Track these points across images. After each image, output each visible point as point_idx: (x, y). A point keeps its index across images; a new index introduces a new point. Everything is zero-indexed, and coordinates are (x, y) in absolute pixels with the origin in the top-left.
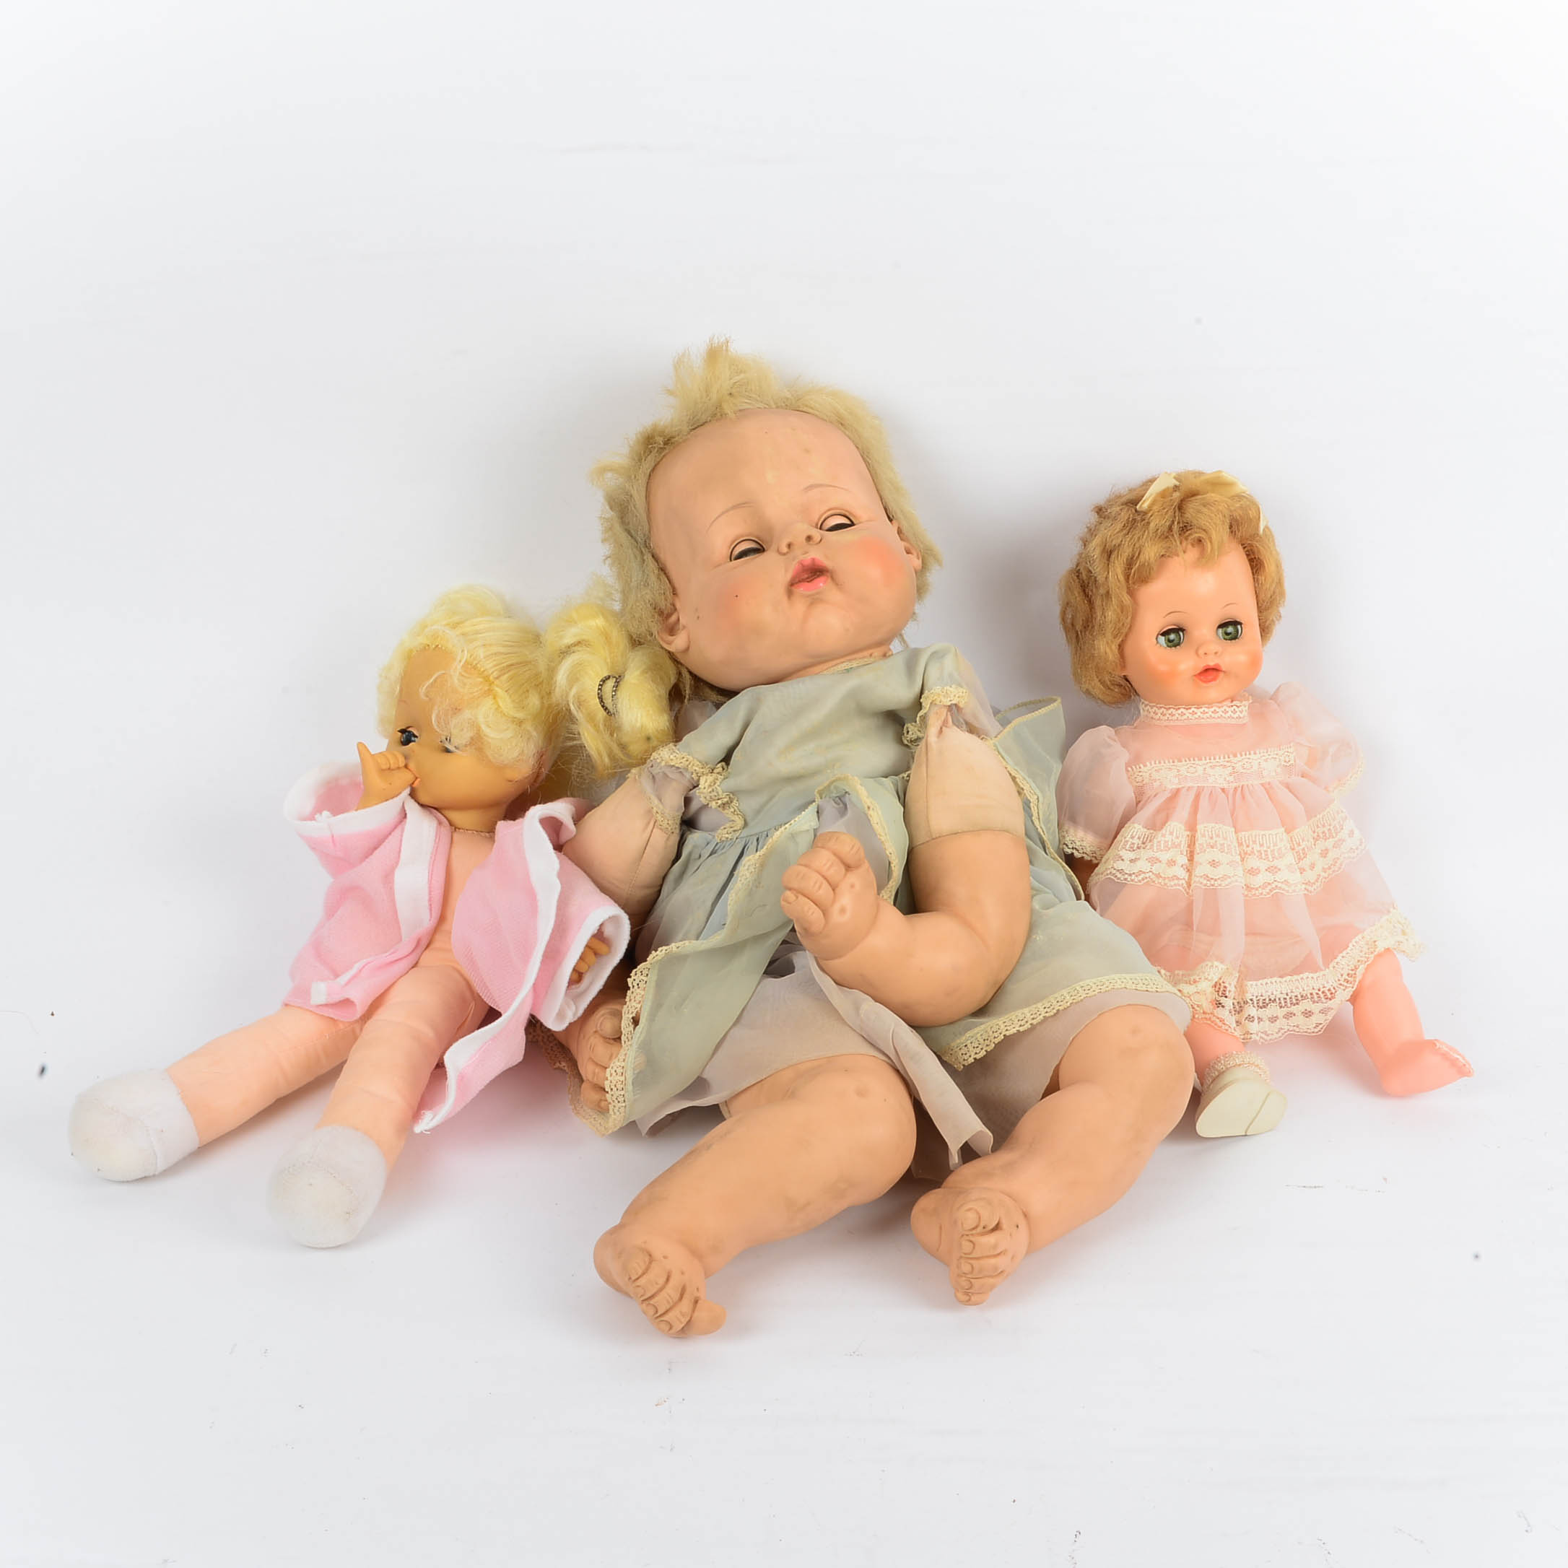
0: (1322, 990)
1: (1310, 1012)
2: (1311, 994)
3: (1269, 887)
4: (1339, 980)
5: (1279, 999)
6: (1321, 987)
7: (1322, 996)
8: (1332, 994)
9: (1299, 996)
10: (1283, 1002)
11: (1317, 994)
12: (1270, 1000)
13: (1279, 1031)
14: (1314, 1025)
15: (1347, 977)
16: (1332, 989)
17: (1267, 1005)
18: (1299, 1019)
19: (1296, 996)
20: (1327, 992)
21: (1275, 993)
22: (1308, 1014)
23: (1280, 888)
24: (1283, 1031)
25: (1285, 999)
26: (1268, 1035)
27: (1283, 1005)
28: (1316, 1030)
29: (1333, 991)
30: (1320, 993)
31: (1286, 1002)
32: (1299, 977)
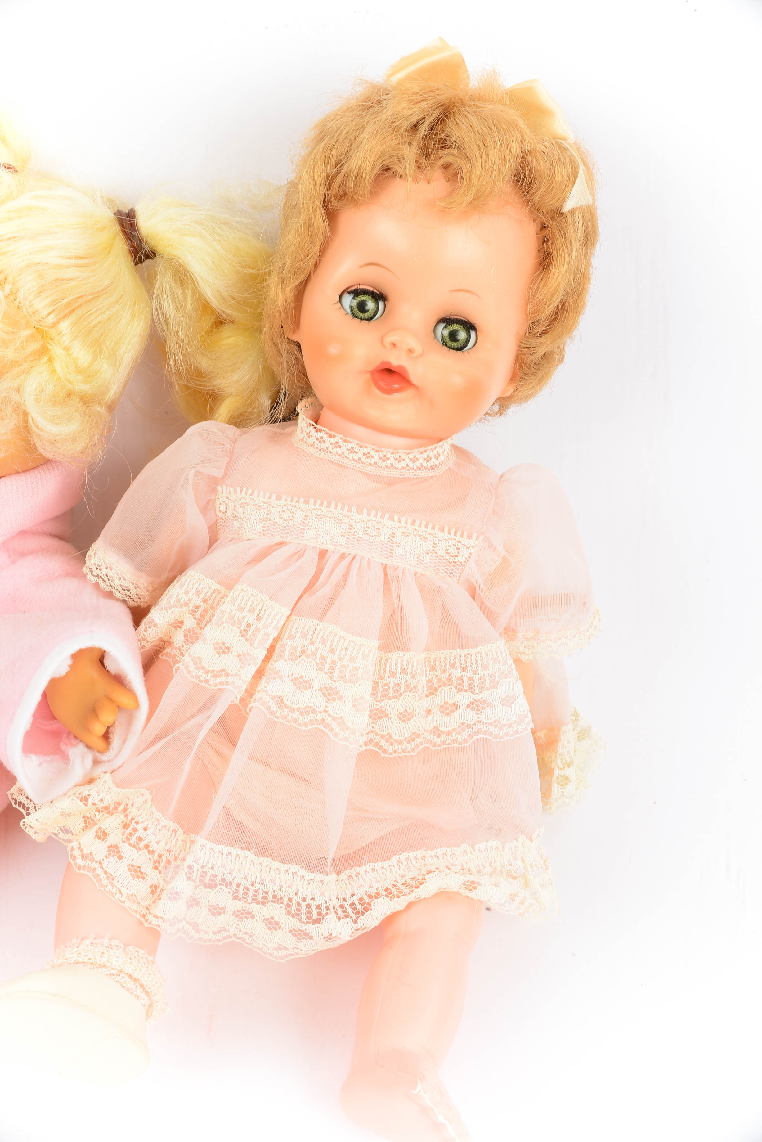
0: (308, 901)
1: (277, 923)
2: (290, 900)
3: (312, 716)
4: (345, 900)
5: (238, 885)
6: (309, 896)
7: (304, 910)
8: (319, 914)
9: (270, 895)
10: (241, 892)
11: (298, 904)
12: (223, 880)
13: (219, 932)
14: (275, 945)
15: (357, 902)
16: (323, 907)
17: (216, 885)
18: (258, 927)
19: (266, 893)
20: (314, 907)
21: (234, 873)
22: (272, 924)
23: (327, 726)
24: (225, 934)
25: (247, 889)
26: (198, 931)
27: (240, 897)
28: (276, 954)
29: (324, 912)
30: (303, 905)
31: (245, 894)
32: (283, 867)
